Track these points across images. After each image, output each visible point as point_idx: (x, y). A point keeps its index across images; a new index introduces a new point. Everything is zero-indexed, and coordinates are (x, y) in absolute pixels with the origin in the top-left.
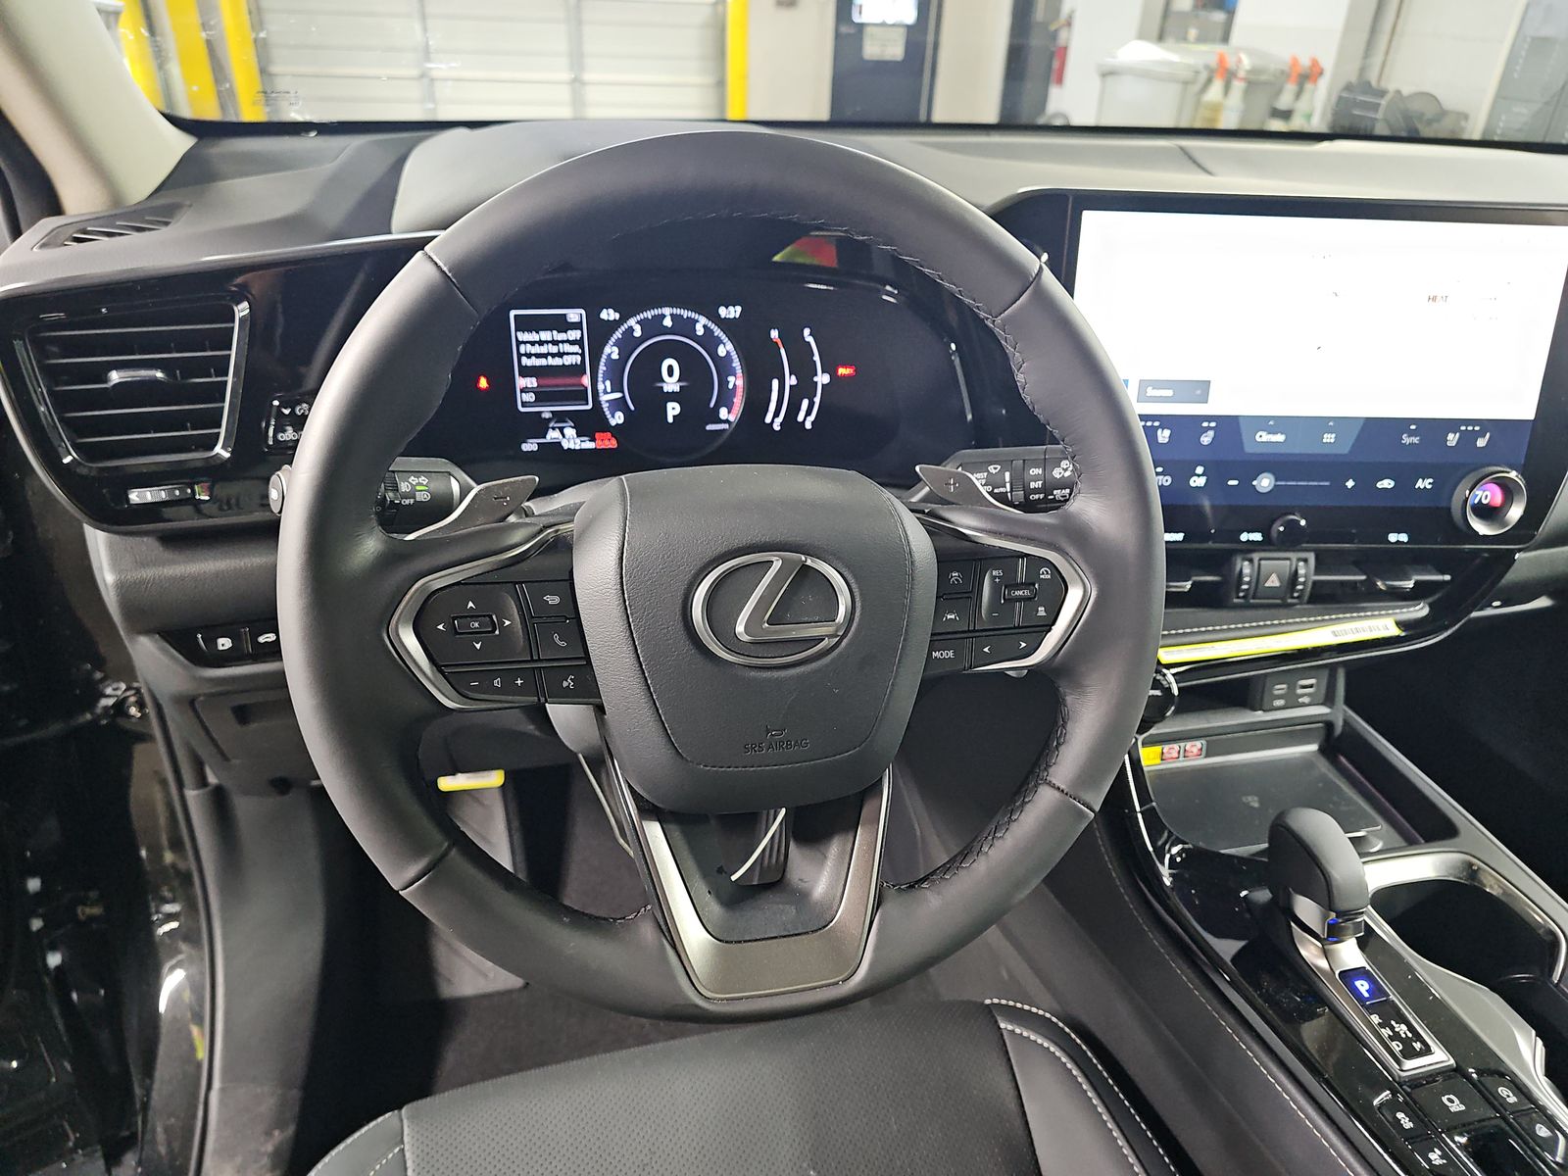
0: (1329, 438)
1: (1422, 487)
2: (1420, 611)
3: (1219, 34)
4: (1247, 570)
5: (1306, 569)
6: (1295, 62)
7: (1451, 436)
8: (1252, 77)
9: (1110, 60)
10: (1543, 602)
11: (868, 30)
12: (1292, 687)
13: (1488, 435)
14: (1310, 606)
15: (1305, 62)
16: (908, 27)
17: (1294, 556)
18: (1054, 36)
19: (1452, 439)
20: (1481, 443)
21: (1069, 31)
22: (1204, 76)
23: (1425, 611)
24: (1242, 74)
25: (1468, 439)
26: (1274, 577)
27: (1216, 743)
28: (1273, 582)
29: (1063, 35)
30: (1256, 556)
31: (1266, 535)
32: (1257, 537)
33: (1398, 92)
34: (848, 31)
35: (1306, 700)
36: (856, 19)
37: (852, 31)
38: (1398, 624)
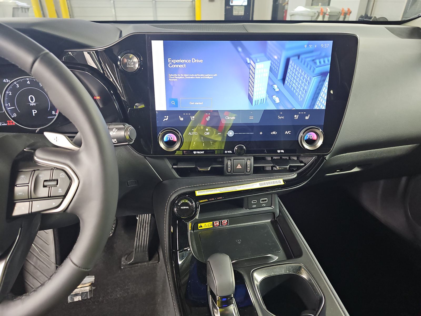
0: (251, 118)
1: (287, 133)
2: (294, 176)
3: (327, 4)
4: (229, 163)
5: (250, 162)
6: (343, 10)
7: (295, 116)
8: (331, 14)
9: (292, 11)
10: (356, 169)
11: (234, 7)
12: (259, 201)
13: (309, 115)
14: (254, 175)
15: (346, 10)
16: (245, 6)
17: (246, 158)
18: (284, 7)
19: (296, 117)
20: (307, 118)
21: (288, 6)
22: (317, 14)
23: (296, 176)
24: (328, 13)
25: (302, 117)
26: (239, 165)
27: (232, 220)
28: (239, 167)
29: (286, 7)
30: (232, 158)
31: (233, 151)
32: (231, 152)
33: (375, 17)
34: (229, 8)
35: (264, 205)
36: (231, 4)
37: (230, 7)
38: (284, 181)
